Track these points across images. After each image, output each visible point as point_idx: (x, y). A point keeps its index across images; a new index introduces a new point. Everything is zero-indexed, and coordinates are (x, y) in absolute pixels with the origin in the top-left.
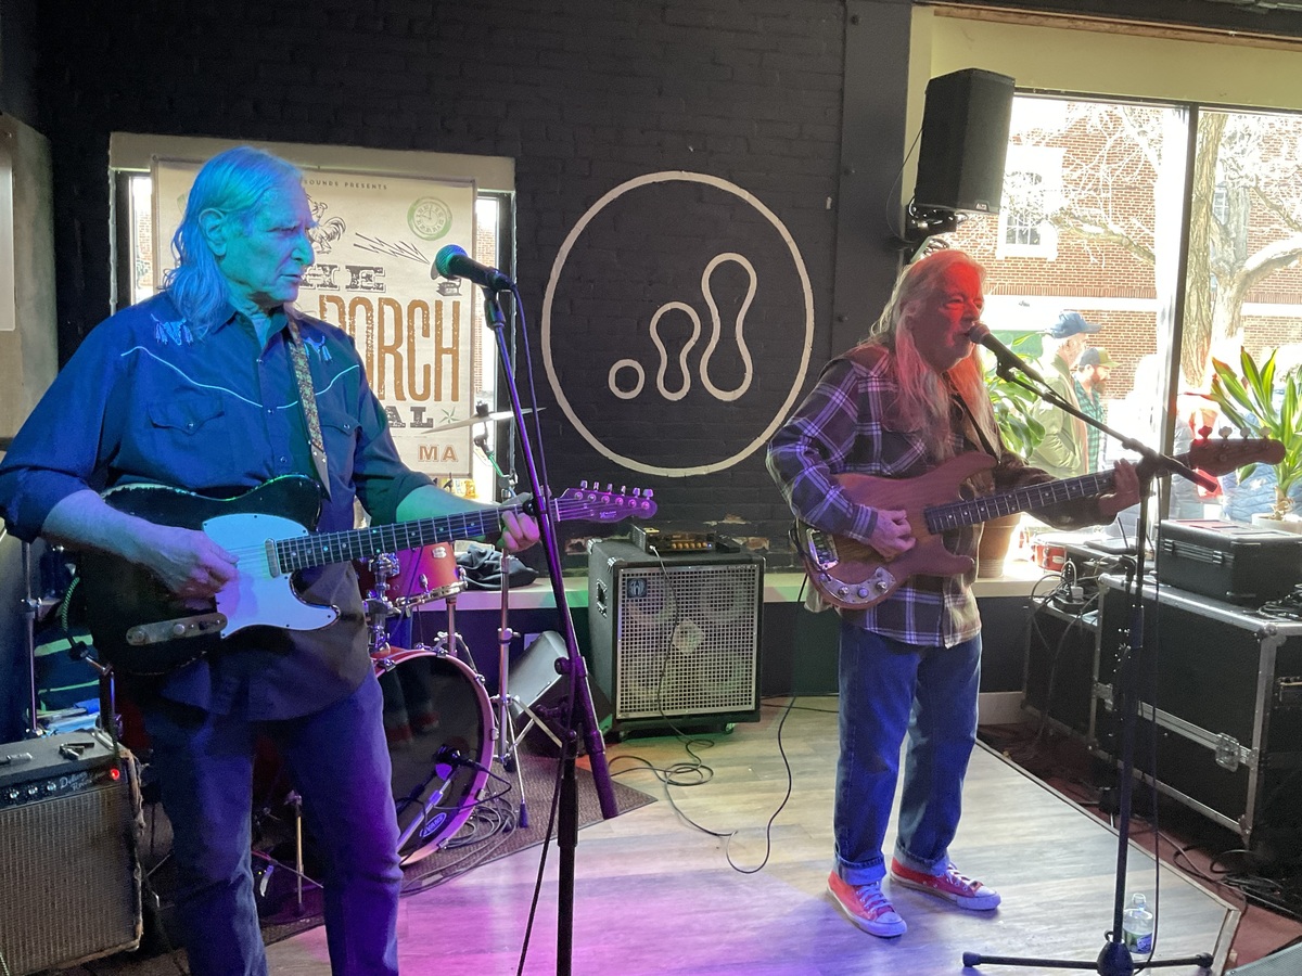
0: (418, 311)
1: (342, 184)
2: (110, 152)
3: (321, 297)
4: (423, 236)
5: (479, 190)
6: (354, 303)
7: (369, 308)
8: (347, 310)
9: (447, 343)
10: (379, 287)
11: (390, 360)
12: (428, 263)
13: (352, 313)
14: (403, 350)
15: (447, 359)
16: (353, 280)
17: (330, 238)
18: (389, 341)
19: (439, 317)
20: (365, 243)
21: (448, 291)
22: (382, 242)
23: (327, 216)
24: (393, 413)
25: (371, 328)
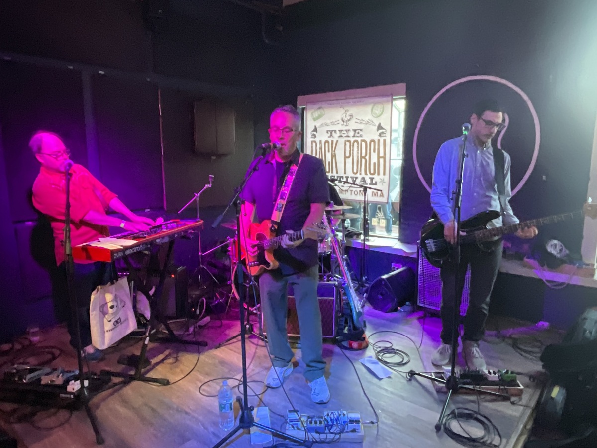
0: (372, 143)
1: (351, 103)
2: (298, 102)
3: (345, 141)
4: (375, 116)
5: (394, 97)
6: (355, 141)
7: (358, 143)
8: (352, 144)
9: (382, 154)
10: (361, 136)
11: (363, 160)
13: (353, 146)
14: (367, 157)
15: (381, 160)
16: (354, 134)
17: (349, 120)
18: (363, 155)
19: (378, 145)
20: (358, 121)
21: (382, 135)
22: (363, 120)
23: (348, 113)
24: (363, 179)
25: (358, 150)
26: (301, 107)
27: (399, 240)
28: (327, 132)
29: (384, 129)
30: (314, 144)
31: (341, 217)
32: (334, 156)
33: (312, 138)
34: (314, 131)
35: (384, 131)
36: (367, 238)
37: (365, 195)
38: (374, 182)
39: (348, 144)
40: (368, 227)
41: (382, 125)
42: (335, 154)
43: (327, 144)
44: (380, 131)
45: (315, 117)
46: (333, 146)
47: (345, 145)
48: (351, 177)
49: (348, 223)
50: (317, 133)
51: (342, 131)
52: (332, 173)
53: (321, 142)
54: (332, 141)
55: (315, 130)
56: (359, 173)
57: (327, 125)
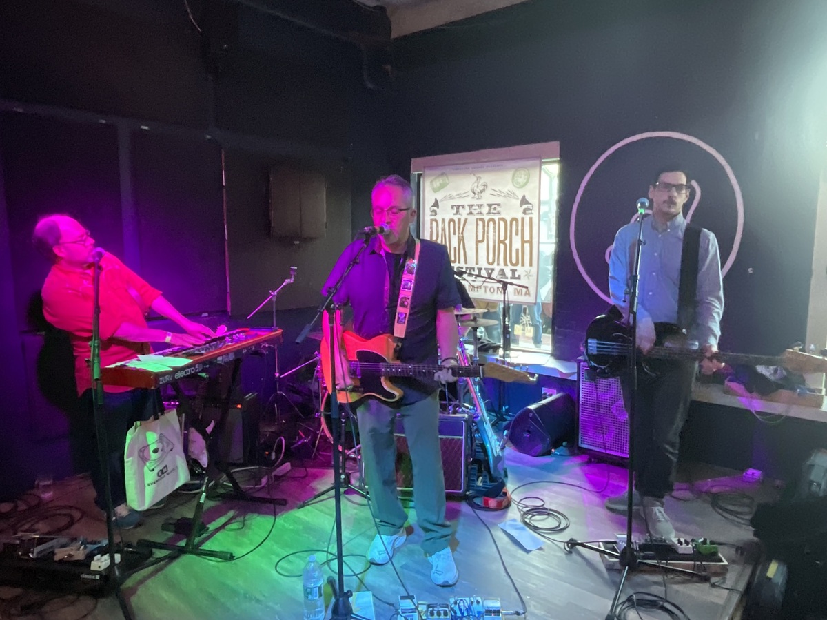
0: (514, 223)
1: (485, 167)
2: (412, 167)
3: (477, 219)
4: (518, 186)
5: (543, 160)
6: (490, 220)
7: (494, 223)
8: (486, 224)
9: (527, 238)
10: (499, 213)
11: (502, 246)
12: (518, 199)
13: (488, 226)
14: (507, 242)
15: (527, 246)
16: (490, 210)
17: (481, 192)
18: (502, 238)
19: (523, 225)
20: (495, 193)
21: (527, 212)
22: (501, 192)
23: (482, 182)
24: (502, 272)
25: (495, 232)
26: (416, 173)
27: (552, 355)
28: (453, 207)
29: (530, 204)
30: (434, 223)
31: (473, 323)
32: (461, 240)
33: (431, 215)
34: (433, 206)
35: (531, 205)
36: (508, 352)
37: (505, 293)
38: (517, 276)
39: (481, 223)
40: (509, 338)
41: (527, 198)
42: (463, 237)
43: (452, 223)
44: (525, 206)
45: (435, 186)
46: (460, 227)
47: (477, 224)
48: (485, 269)
49: (481, 332)
50: (438, 207)
51: (473, 205)
52: (459, 262)
53: (443, 220)
54: (459, 220)
55: (436, 204)
56: (496, 263)
57: (451, 198)
